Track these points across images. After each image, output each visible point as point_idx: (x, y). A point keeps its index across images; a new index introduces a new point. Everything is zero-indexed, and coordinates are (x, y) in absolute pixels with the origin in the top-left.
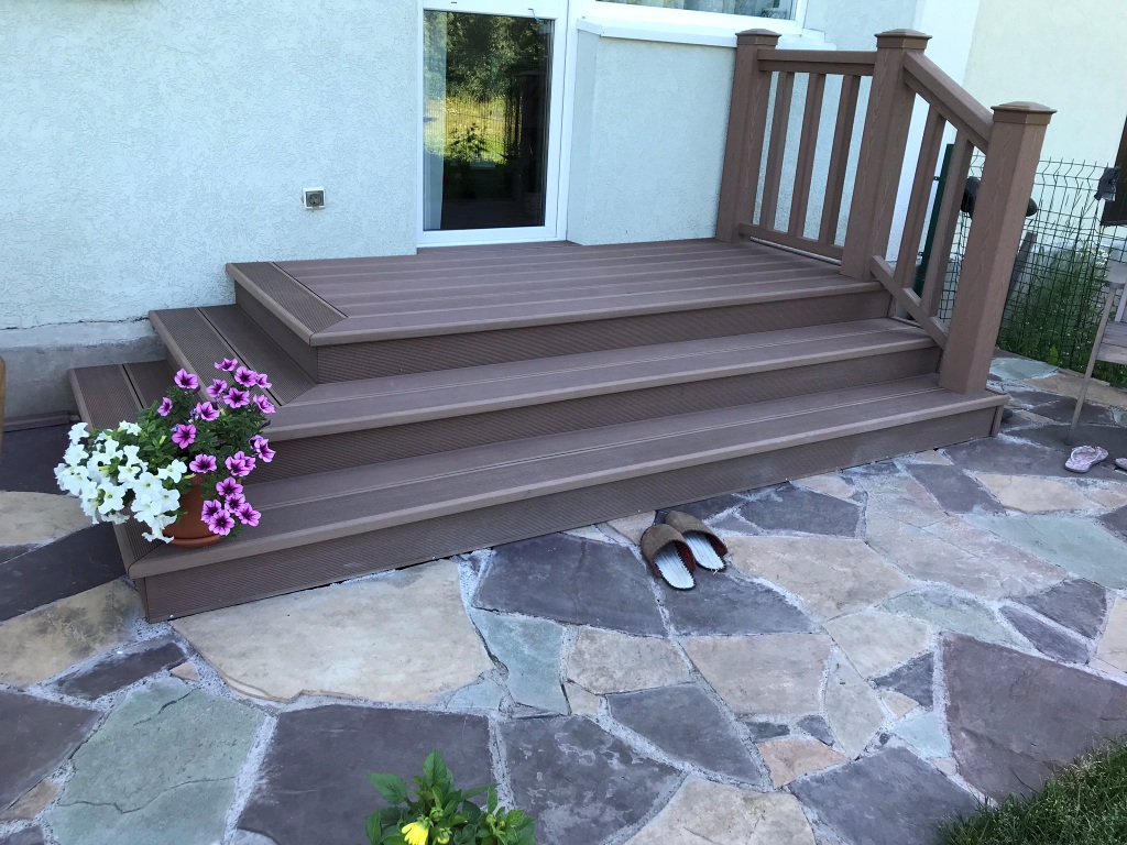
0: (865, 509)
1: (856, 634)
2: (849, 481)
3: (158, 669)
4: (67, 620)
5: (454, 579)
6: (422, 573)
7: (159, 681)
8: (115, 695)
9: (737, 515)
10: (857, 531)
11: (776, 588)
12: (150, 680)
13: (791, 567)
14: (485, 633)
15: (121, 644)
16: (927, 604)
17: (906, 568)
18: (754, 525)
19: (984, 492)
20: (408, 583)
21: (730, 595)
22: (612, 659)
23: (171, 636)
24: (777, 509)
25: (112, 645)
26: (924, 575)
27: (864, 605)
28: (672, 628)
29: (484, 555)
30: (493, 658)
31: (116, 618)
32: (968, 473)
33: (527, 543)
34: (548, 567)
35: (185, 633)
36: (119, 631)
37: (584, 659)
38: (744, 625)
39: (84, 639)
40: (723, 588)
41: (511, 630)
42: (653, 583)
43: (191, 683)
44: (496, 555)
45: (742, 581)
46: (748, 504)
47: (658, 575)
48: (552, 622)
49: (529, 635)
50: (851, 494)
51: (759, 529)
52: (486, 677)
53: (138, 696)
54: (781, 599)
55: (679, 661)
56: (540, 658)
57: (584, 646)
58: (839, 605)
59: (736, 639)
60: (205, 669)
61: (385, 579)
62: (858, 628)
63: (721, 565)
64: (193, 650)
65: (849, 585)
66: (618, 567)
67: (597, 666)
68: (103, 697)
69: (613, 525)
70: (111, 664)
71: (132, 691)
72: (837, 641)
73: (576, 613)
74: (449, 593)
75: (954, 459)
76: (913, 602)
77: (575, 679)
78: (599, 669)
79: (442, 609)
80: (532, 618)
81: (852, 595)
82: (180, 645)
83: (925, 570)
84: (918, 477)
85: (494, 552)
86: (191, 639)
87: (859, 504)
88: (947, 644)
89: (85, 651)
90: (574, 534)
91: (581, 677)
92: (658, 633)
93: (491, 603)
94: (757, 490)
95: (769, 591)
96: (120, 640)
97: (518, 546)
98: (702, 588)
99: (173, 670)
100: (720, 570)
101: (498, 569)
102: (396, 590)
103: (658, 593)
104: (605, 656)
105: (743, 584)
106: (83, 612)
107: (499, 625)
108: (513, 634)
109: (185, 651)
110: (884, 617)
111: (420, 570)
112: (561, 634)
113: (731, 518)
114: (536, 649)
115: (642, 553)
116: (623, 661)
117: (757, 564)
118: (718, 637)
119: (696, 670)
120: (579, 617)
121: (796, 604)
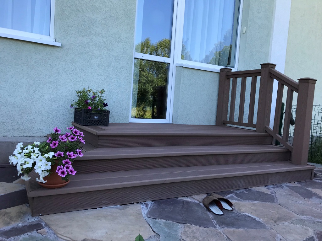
0: (276, 196)
1: (284, 230)
2: (268, 189)
3: (33, 230)
4: (4, 215)
5: (140, 209)
6: (129, 207)
7: (32, 234)
8: (16, 237)
9: (234, 196)
10: (275, 201)
11: (251, 216)
12: (29, 234)
13: (255, 211)
14: (151, 225)
15: (21, 222)
16: (307, 222)
17: (295, 212)
18: (240, 199)
19: (314, 193)
20: (124, 209)
21: (236, 217)
22: (197, 234)
23: (40, 221)
24: (247, 195)
25: (18, 223)
26: (303, 214)
27: (284, 222)
28: (218, 226)
29: (150, 203)
30: (154, 232)
31: (21, 215)
32: (307, 188)
33: (164, 200)
34: (172, 207)
35: (44, 219)
36: (21, 219)
37: (187, 234)
38: (243, 226)
39: (8, 220)
40: (233, 215)
41: (160, 224)
42: (209, 213)
43: (44, 235)
44: (154, 203)
45: (239, 213)
46: (237, 193)
47: (210, 211)
48: (175, 222)
49: (167, 226)
50: (270, 192)
51: (242, 200)
52: (152, 237)
53: (24, 239)
54: (254, 219)
55: (222, 235)
56: (171, 233)
57: (187, 229)
58: (275, 222)
59: (241, 230)
60: (50, 231)
61: (116, 208)
62: (284, 228)
63: (232, 209)
64: (47, 225)
65: (277, 216)
66: (196, 208)
67: (192, 236)
68: (12, 238)
69: (193, 197)
70: (16, 228)
71: (22, 237)
72: (278, 232)
73: (183, 220)
74: (138, 213)
75: (301, 185)
76: (302, 222)
77: (185, 239)
78: (193, 237)
79: (136, 217)
80: (167, 221)
81: (279, 219)
82: (42, 223)
83: (303, 213)
84: (291, 189)
85: (153, 202)
86: (46, 221)
87: (273, 195)
88: (318, 234)
89: (8, 224)
90: (180, 199)
91: (187, 239)
92: (213, 227)
93: (153, 216)
94: (239, 190)
95: (249, 217)
96: (21, 221)
97: (161, 201)
98: (226, 214)
99: (38, 231)
100: (231, 210)
101: (155, 207)
102: (119, 211)
103: (211, 216)
104: (195, 233)
105: (240, 214)
106: (10, 213)
107: (156, 222)
108: (161, 225)
109: (44, 225)
110: (292, 226)
111: (128, 206)
112: (178, 226)
113: (232, 197)
114: (170, 230)
115: (204, 205)
116: (201, 235)
117: (243, 209)
118: (235, 229)
119: (228, 238)
120: (184, 222)
121: (260, 221)
